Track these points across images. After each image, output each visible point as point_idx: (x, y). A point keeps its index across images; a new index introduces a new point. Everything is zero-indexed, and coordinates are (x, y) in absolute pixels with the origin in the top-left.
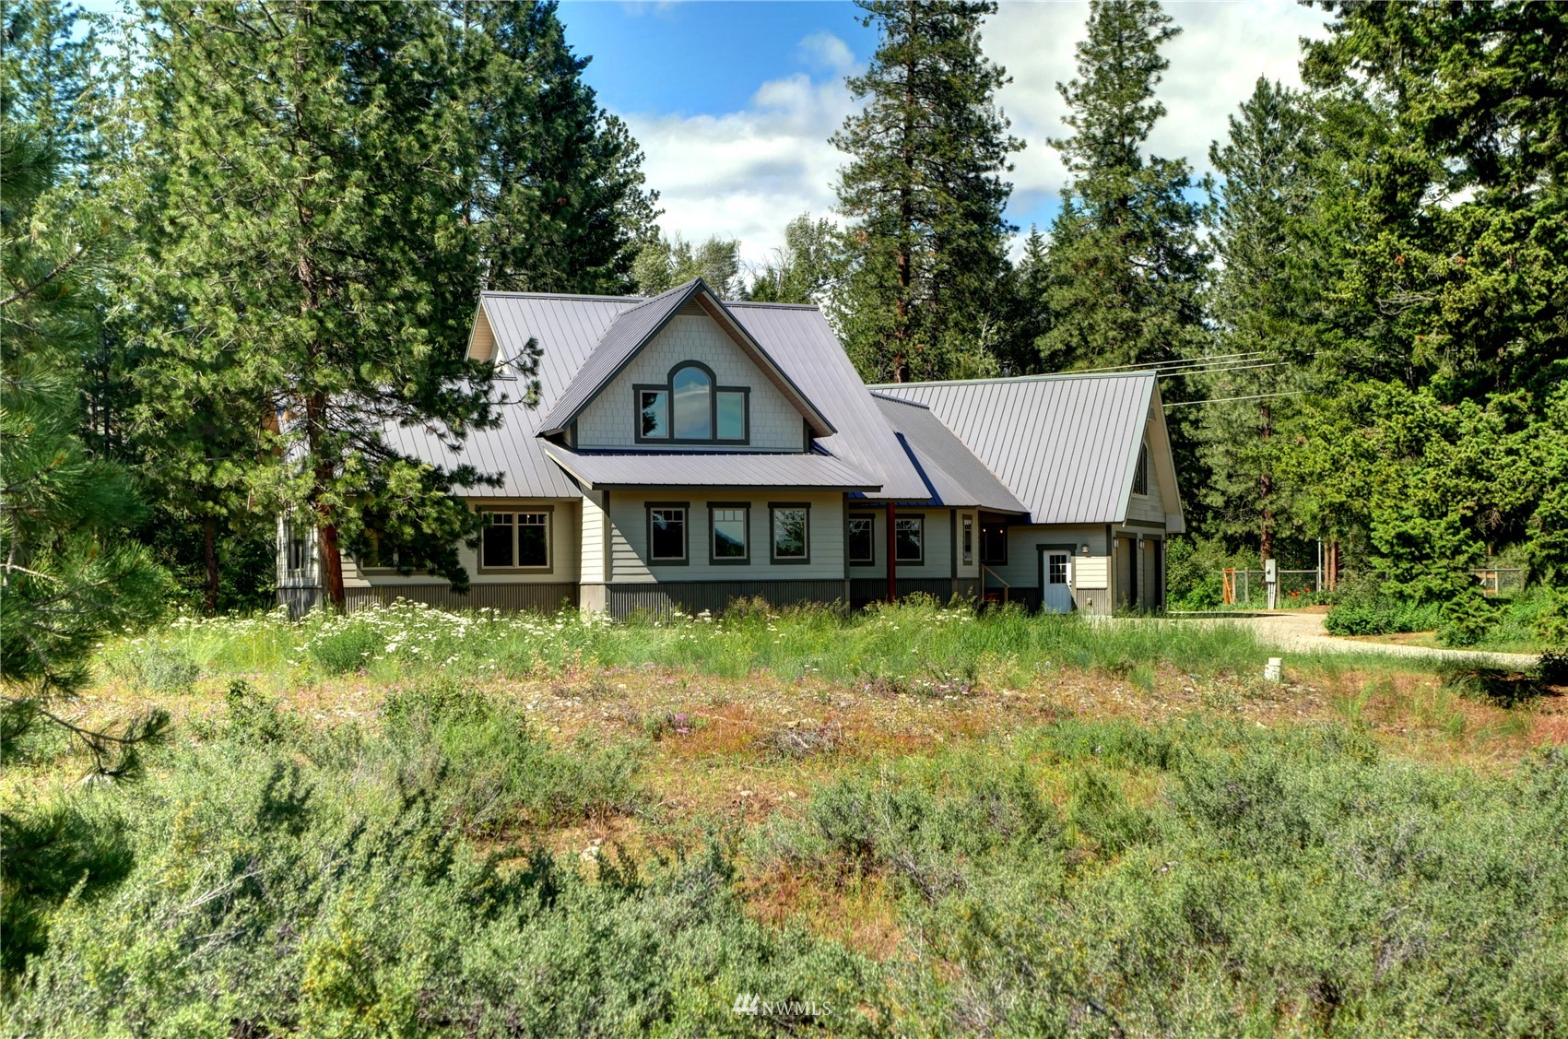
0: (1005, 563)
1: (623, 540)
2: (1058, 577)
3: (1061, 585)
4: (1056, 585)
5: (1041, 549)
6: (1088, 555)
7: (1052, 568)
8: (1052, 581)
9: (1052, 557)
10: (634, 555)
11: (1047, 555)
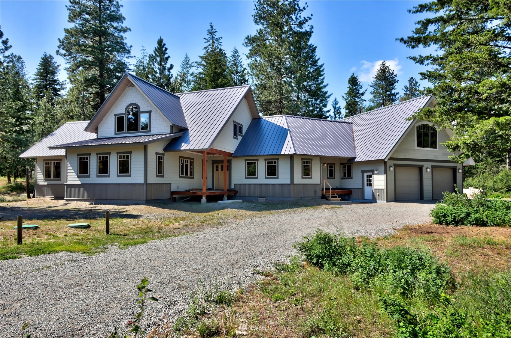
0: (352, 178)
1: (71, 168)
2: (369, 184)
3: (370, 187)
4: (369, 187)
5: (363, 172)
6: (378, 174)
7: (367, 180)
8: (367, 186)
9: (367, 175)
10: (74, 174)
11: (365, 175)
